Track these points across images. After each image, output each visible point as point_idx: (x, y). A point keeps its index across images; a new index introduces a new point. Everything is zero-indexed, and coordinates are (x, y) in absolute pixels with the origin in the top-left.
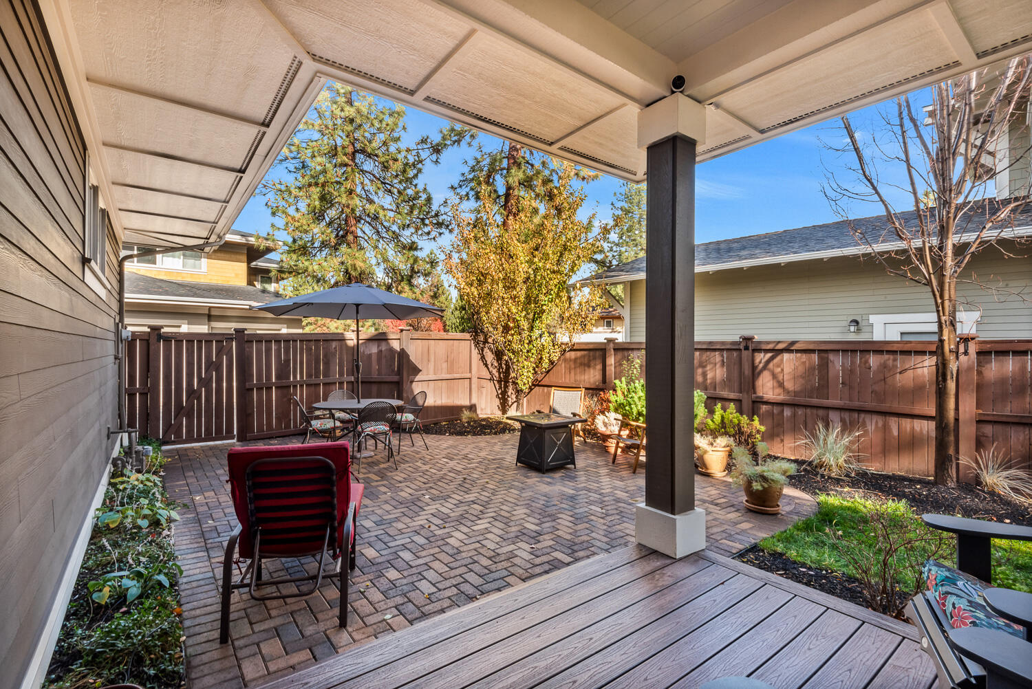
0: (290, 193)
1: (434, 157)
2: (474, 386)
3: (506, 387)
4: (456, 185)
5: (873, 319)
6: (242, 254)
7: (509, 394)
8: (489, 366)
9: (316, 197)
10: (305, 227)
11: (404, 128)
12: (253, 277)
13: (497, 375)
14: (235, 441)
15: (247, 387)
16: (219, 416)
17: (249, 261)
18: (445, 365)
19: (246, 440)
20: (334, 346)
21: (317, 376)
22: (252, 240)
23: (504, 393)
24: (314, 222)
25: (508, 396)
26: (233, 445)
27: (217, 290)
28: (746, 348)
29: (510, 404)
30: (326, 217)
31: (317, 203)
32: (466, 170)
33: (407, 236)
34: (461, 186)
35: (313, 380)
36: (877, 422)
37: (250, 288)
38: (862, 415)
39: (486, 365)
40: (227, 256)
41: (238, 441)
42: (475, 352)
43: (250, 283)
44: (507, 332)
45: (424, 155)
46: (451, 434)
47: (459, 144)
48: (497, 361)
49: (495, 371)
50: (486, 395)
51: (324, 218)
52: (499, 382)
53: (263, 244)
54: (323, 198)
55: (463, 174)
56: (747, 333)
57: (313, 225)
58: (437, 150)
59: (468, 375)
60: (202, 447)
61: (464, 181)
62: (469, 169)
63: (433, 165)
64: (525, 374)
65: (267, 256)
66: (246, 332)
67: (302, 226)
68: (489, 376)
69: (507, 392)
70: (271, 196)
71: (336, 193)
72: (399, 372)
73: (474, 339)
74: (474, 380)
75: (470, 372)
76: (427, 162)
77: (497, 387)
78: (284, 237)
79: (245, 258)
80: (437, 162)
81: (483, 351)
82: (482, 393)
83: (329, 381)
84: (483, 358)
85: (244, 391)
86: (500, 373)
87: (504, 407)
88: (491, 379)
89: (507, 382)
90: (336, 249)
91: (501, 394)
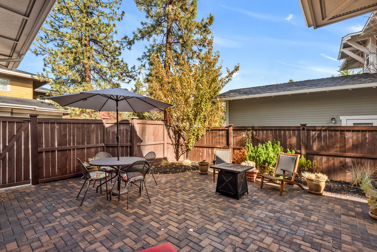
0: (57, 56)
1: (129, 46)
2: (165, 148)
3: (178, 147)
4: (141, 58)
5: (341, 118)
6: (31, 83)
7: (179, 151)
8: (172, 138)
9: (72, 58)
10: (65, 72)
11: (116, 32)
12: (35, 96)
13: (174, 142)
14: (30, 184)
15: (39, 151)
16: (19, 169)
17: (34, 87)
18: (152, 137)
19: (38, 184)
20: (93, 127)
21: (83, 143)
22: (36, 78)
23: (177, 150)
24: (69, 70)
25: (179, 152)
26: (29, 188)
27: (16, 101)
28: (303, 129)
29: (180, 155)
30: (76, 68)
31: (72, 62)
32: (146, 50)
33: (115, 80)
34: (143, 58)
35: (81, 146)
36: (370, 163)
37: (34, 100)
38: (363, 160)
39: (170, 137)
40: (22, 84)
41: (33, 184)
42: (166, 131)
43: (34, 98)
44: (183, 121)
45: (125, 44)
46: (160, 173)
47: (143, 39)
48: (175, 135)
49: (174, 140)
50: (170, 152)
51: (75, 69)
52: (175, 145)
53: (42, 79)
54: (75, 59)
55: (144, 53)
56: (302, 123)
57: (69, 71)
58: (130, 43)
59: (163, 142)
60: (6, 191)
61: (145, 56)
62: (147, 50)
63: (128, 50)
64: (192, 141)
65: (43, 87)
66: (38, 117)
67: (63, 71)
68: (171, 143)
69: (178, 150)
70: (47, 55)
71: (82, 58)
72: (131, 141)
73: (166, 125)
74: (166, 145)
75: (164, 140)
76: (126, 48)
77: (175, 148)
78: (52, 76)
79: (32, 86)
80: (130, 49)
81: (169, 130)
82: (168, 151)
83: (90, 146)
84: (169, 134)
85: (37, 154)
86: (176, 141)
87: (177, 158)
88: (172, 144)
89: (178, 145)
90: (81, 84)
91: (176, 151)
